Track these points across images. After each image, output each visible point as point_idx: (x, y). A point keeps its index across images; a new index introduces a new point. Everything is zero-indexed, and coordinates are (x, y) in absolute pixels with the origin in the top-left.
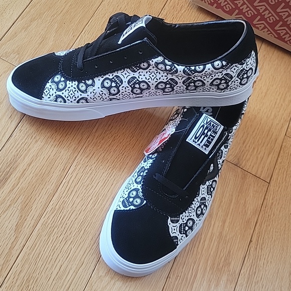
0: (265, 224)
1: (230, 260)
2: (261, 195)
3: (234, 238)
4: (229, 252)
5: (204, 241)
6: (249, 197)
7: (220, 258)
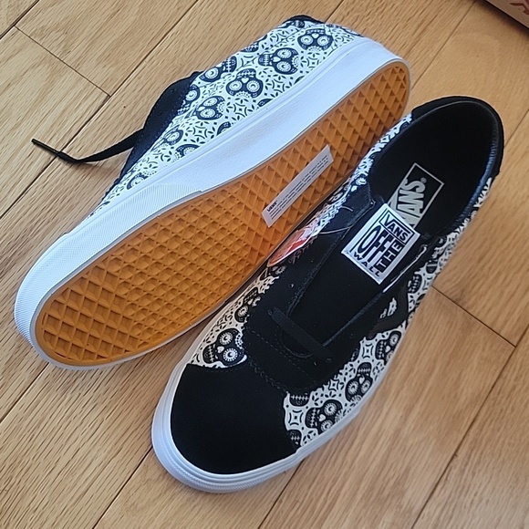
0: (492, 426)
1: (406, 486)
2: (494, 367)
3: (423, 445)
4: (408, 470)
5: (362, 443)
6: (469, 369)
7: (386, 480)
